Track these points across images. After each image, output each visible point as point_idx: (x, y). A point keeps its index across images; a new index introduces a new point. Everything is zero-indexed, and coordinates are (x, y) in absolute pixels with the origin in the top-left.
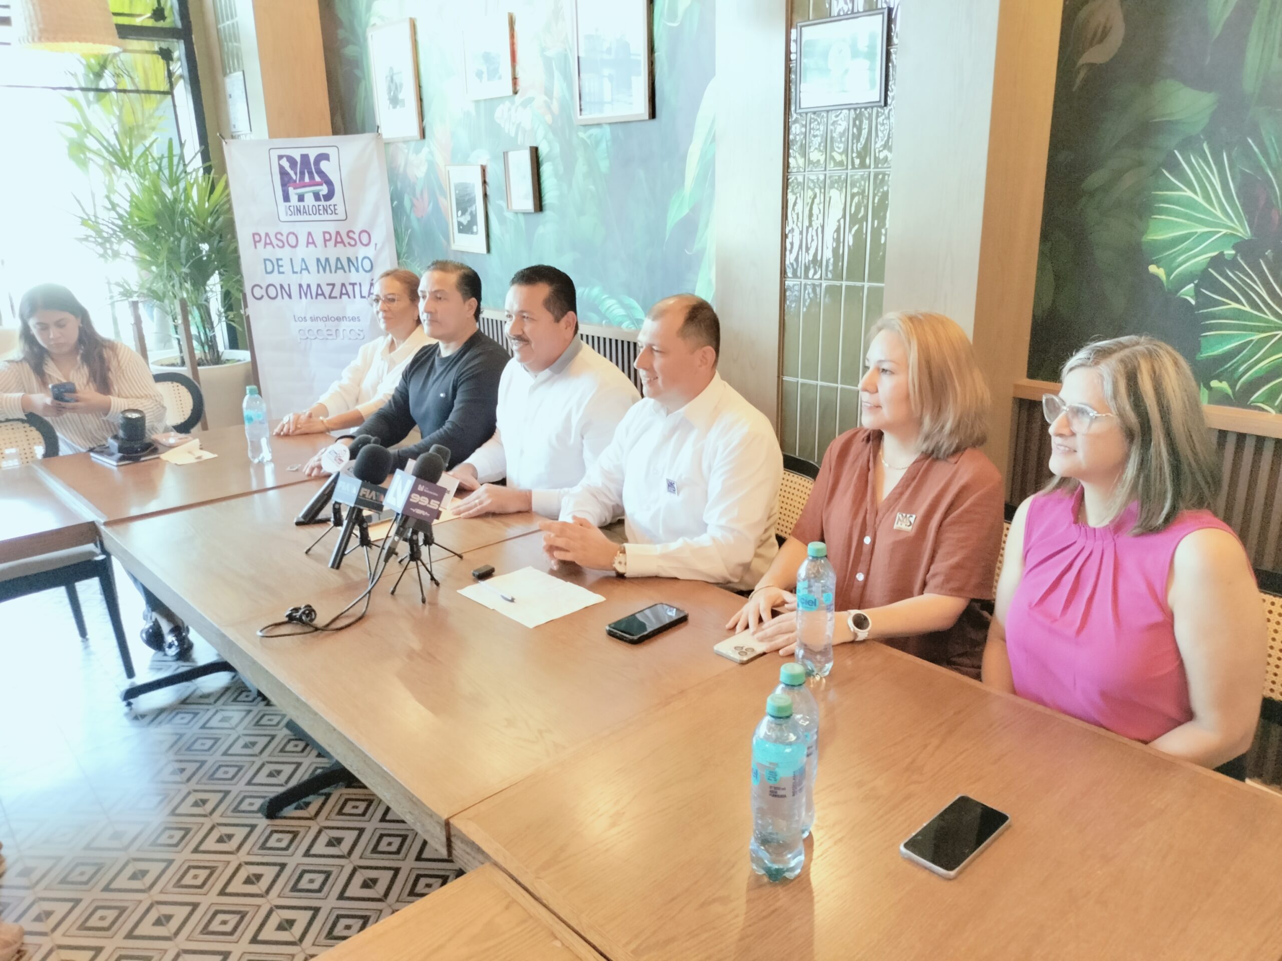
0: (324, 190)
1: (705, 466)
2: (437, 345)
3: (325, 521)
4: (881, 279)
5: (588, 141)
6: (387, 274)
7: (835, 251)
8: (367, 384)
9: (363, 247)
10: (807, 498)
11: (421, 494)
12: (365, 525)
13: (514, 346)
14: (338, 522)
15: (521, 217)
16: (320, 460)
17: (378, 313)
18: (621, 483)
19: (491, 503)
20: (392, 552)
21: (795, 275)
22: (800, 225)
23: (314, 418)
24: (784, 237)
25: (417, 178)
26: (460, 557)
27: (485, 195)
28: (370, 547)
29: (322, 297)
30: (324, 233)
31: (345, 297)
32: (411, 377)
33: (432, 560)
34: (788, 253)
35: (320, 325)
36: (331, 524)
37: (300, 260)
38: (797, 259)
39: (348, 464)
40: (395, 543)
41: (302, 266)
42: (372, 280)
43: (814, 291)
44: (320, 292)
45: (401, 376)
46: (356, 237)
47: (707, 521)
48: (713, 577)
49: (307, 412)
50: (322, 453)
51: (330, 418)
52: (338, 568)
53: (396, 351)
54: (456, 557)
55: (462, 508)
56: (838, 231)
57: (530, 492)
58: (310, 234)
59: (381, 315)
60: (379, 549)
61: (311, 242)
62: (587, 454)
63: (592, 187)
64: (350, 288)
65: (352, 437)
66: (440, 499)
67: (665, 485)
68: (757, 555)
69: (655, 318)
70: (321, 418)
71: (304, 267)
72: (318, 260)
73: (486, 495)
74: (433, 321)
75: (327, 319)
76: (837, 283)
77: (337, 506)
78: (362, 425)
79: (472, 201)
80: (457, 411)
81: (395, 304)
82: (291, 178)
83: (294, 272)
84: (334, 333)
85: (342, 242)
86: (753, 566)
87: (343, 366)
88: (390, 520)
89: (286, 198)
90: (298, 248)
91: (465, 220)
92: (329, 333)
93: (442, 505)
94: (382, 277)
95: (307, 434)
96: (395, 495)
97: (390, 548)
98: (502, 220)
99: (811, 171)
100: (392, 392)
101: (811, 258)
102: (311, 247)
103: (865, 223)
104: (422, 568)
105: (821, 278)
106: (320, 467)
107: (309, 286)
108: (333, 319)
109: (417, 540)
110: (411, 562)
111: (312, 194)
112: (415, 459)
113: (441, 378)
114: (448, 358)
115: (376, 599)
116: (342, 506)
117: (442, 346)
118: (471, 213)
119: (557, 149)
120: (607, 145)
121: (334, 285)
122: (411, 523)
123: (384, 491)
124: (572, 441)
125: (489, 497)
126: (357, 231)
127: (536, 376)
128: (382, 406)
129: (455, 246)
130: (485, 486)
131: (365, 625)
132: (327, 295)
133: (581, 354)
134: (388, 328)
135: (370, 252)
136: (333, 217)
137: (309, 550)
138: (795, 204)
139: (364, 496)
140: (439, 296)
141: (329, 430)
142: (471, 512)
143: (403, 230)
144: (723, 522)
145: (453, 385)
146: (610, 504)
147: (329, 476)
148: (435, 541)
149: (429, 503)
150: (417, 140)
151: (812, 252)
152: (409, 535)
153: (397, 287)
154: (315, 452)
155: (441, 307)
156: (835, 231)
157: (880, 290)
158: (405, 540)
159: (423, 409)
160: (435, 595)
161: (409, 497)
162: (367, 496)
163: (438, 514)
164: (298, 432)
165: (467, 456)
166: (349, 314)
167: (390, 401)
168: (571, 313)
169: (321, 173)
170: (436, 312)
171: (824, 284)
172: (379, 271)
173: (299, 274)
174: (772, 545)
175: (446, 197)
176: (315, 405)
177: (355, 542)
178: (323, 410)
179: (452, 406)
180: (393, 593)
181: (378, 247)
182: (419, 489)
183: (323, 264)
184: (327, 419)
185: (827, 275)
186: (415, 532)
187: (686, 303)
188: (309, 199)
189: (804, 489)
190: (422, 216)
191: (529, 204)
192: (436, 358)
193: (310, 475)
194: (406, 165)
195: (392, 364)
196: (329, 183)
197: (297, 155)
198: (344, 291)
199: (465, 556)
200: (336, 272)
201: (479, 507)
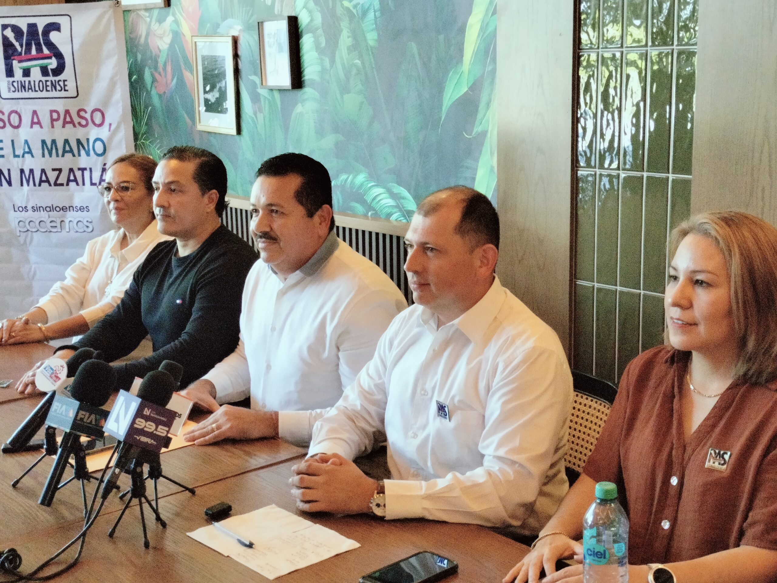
0: (53, 63)
1: (482, 385)
2: (174, 243)
3: (37, 448)
4: (688, 171)
5: (354, 11)
6: (122, 160)
7: (634, 138)
8: (94, 284)
9: (96, 128)
10: (603, 425)
11: (147, 419)
12: (82, 454)
13: (260, 245)
14: (51, 450)
15: (277, 95)
16: (34, 375)
17: (109, 203)
18: (382, 405)
19: (231, 428)
20: (112, 485)
21: (589, 165)
22: (593, 106)
23: (31, 325)
24: (575, 121)
25: (160, 51)
26: (192, 491)
27: (237, 71)
28: (88, 480)
29: (47, 184)
30: (52, 112)
31: (72, 184)
32: (143, 280)
33: (159, 496)
34: (580, 139)
35: (43, 215)
36: (44, 451)
37: (23, 142)
38: (590, 146)
39: (65, 382)
40: (115, 477)
41: (24, 149)
42: (105, 165)
43: (611, 182)
44: (44, 178)
45: (132, 277)
46: (88, 116)
47: (483, 452)
48: (488, 520)
49: (24, 317)
50: (39, 368)
51: (49, 324)
52: (49, 505)
53: (128, 247)
54: (187, 492)
55: (197, 434)
56: (636, 115)
57: (276, 414)
58: (35, 113)
59: (112, 205)
60: (97, 482)
61: (36, 122)
62: (344, 368)
63: (358, 62)
64: (78, 174)
65: (72, 348)
66: (169, 424)
67: (434, 408)
68: (542, 493)
69: (427, 214)
70: (39, 325)
71: (27, 150)
72: (44, 142)
73: (225, 419)
74: (166, 217)
75: (52, 209)
76: (638, 174)
77: (51, 431)
78: (87, 334)
79: (222, 76)
80: (195, 320)
81: (129, 193)
82: (16, 50)
83: (15, 156)
84: (58, 225)
85: (72, 122)
86: (538, 506)
87: (68, 263)
88: (109, 449)
89: (10, 73)
90: (20, 130)
91: (213, 97)
92: (53, 224)
93: (171, 431)
94: (116, 162)
95: (22, 343)
96: (117, 420)
97: (109, 481)
98: (256, 98)
99: (606, 48)
100: (122, 296)
101: (606, 144)
102: (36, 127)
103: (668, 107)
104: (146, 506)
105: (618, 168)
106: (33, 383)
107: (31, 171)
108: (58, 209)
109: (142, 472)
110: (133, 499)
111: (38, 69)
112: (141, 377)
113: (178, 281)
114: (185, 258)
115: (92, 541)
116: (56, 432)
117: (179, 243)
118: (220, 89)
119: (318, 19)
120: (375, 15)
121: (60, 170)
122: (134, 451)
123: (105, 415)
124: (326, 354)
125: (229, 420)
126: (89, 110)
127: (286, 279)
128: (109, 311)
129: (200, 127)
130: (224, 408)
131: (79, 574)
132: (52, 182)
133: (337, 253)
134: (119, 221)
135: (104, 133)
136: (63, 94)
137: (17, 482)
138: (588, 84)
139: (82, 419)
140: (173, 187)
141: (48, 339)
142: (207, 438)
143: (142, 107)
144: (502, 452)
145: (191, 290)
146: (371, 430)
147: (45, 394)
148: (163, 474)
149: (156, 430)
150: (160, 8)
151: (608, 137)
152: (132, 466)
153: (132, 173)
154: (30, 366)
155: (175, 200)
156: (633, 116)
157: (687, 183)
158: (127, 472)
159: (156, 317)
160: (161, 538)
161: (133, 422)
162: (85, 420)
163: (166, 442)
164: (12, 341)
165: (206, 372)
166: (77, 203)
167: (118, 306)
168: (326, 206)
169: (51, 46)
170: (170, 205)
171: (623, 175)
172: (113, 155)
173: (21, 159)
174: (562, 482)
175: (192, 73)
176: (32, 310)
177: (69, 473)
178: (42, 315)
179: (191, 314)
180: (111, 535)
181: (113, 127)
182: (145, 413)
183: (49, 147)
184: (46, 326)
185: (625, 163)
186: (139, 464)
187: (461, 196)
188: (36, 74)
189: (600, 415)
190: (165, 92)
191: (286, 80)
192: (173, 257)
193: (22, 392)
194: (148, 35)
195: (124, 261)
196: (59, 56)
197: (23, 24)
198: (72, 178)
199: (198, 491)
200: (63, 156)
201: (216, 432)
